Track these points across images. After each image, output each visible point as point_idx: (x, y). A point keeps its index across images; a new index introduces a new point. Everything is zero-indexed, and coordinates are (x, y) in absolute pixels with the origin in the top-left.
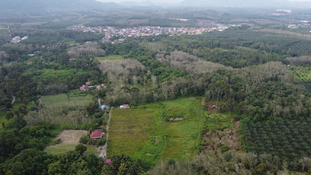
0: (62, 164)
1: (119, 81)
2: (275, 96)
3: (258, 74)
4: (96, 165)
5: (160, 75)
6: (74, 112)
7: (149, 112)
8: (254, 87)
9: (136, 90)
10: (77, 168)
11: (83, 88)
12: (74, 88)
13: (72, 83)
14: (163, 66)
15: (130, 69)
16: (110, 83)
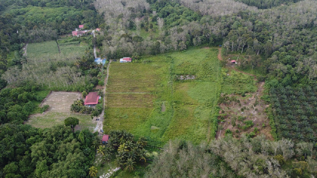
0: (48, 145)
1: (119, 24)
2: (310, 50)
3: (289, 19)
4: (90, 144)
5: (168, 16)
6: (63, 68)
7: (155, 68)
8: (284, 38)
9: (139, 39)
10: (66, 150)
11: (76, 33)
12: (65, 34)
13: (63, 27)
14: (171, 5)
15: (131, 8)
16: (108, 28)
